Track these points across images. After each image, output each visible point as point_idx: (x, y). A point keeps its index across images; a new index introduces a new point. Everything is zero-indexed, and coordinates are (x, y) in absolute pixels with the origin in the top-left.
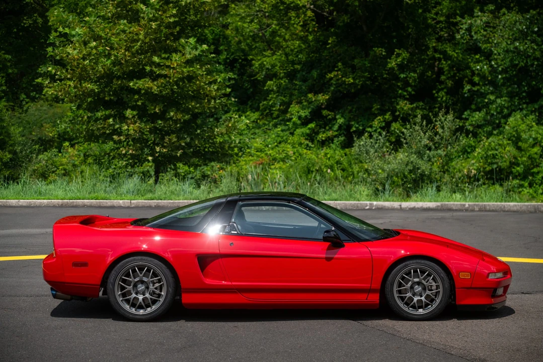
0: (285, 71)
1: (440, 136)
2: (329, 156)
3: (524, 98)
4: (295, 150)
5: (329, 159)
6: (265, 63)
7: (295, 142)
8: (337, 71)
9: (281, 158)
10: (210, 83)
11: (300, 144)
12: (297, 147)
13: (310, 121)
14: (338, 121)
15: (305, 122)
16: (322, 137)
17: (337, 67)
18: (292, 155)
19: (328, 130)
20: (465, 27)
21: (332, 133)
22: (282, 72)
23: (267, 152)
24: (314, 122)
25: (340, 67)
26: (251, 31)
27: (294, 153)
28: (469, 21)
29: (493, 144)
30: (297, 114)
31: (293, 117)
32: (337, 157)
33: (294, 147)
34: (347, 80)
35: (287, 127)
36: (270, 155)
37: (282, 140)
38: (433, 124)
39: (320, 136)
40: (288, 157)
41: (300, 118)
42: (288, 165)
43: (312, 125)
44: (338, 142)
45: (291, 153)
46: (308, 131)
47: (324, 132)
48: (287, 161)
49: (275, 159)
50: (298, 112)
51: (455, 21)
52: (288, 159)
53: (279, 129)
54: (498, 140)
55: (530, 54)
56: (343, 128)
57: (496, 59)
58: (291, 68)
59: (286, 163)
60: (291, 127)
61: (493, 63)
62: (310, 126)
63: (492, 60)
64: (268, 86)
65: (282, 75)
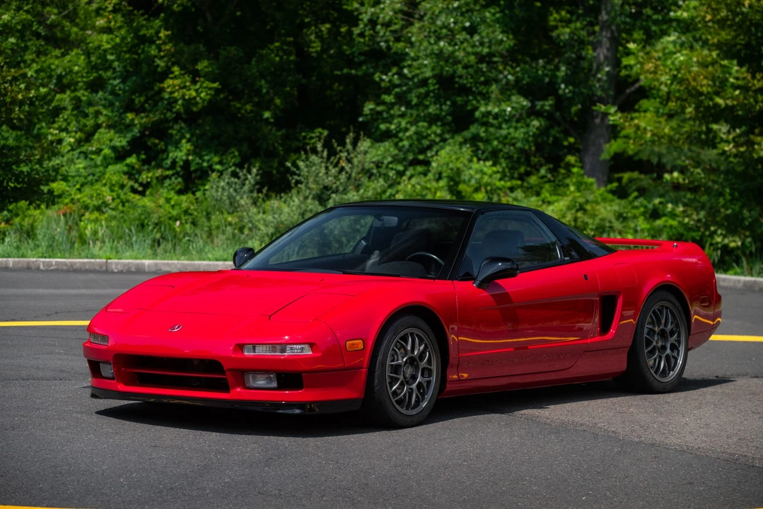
0: (85, 79)
1: (347, 173)
2: (172, 203)
3: (449, 124)
4: (114, 194)
5: (173, 206)
6: (53, 67)
7: (114, 182)
8: (172, 78)
9: (94, 206)
11: (122, 186)
12: (117, 191)
13: (129, 154)
14: (171, 155)
15: (120, 155)
16: (147, 177)
17: (172, 73)
18: (110, 201)
19: (153, 168)
20: (365, 18)
21: (162, 172)
22: (79, 79)
23: (73, 196)
24: (134, 155)
25: (177, 73)
26: (18, 23)
27: (113, 199)
30: (108, 143)
31: (104, 147)
33: (112, 191)
34: (187, 93)
35: (93, 163)
36: (78, 200)
37: (86, 181)
38: (338, 156)
39: (144, 176)
40: (106, 204)
41: (114, 148)
42: (106, 215)
43: (132, 160)
44: (170, 185)
45: (109, 198)
46: (125, 169)
47: (149, 171)
48: (104, 210)
49: (86, 208)
50: (111, 140)
51: (349, 8)
52: (105, 207)
53: (81, 166)
55: (460, 58)
56: (178, 165)
57: (410, 66)
58: (95, 75)
59: (103, 213)
60: (99, 163)
61: (406, 71)
62: (129, 161)
63: (404, 67)
64: (58, 101)
65: (80, 84)
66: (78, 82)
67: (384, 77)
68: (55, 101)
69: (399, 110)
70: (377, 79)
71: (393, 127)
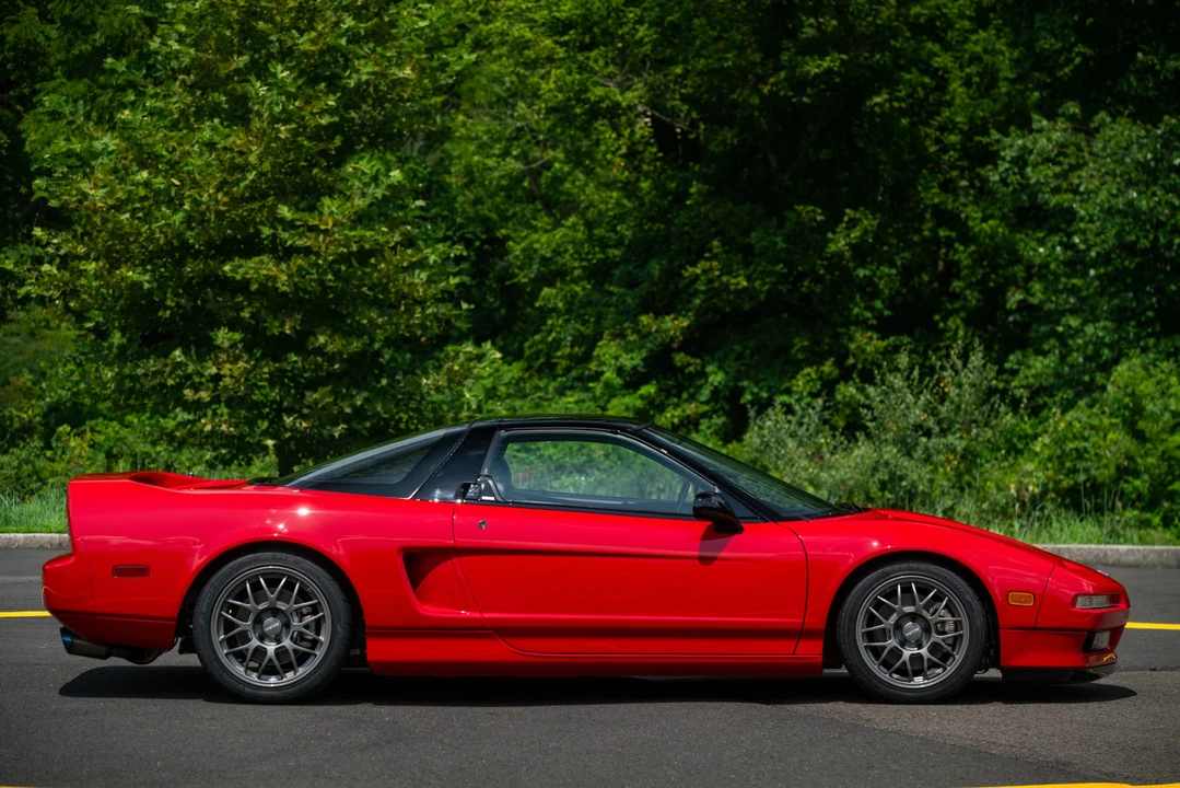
0: (585, 264)
1: (952, 402)
3: (1150, 322)
4: (609, 447)
6: (537, 245)
8: (710, 259)
10: (412, 267)
13: (644, 380)
14: (710, 379)
15: (632, 381)
16: (673, 416)
17: (710, 250)
18: (601, 458)
19: (685, 401)
20: (1009, 154)
21: (697, 407)
22: (576, 265)
24: (654, 382)
25: (715, 251)
26: (502, 177)
27: (607, 455)
28: (1020, 142)
29: (1077, 425)
30: (613, 362)
31: (605, 369)
34: (733, 281)
35: (590, 394)
38: (936, 376)
39: (668, 415)
40: (592, 463)
42: (592, 477)
43: (649, 389)
44: (709, 428)
45: (598, 454)
46: (639, 403)
47: (676, 406)
48: (589, 471)
49: (561, 468)
50: (616, 358)
51: (985, 140)
52: (592, 467)
54: (1089, 417)
55: (1163, 218)
56: (721, 395)
57: (1083, 231)
58: (602, 256)
59: (587, 475)
60: (599, 393)
61: (1076, 239)
62: (644, 390)
63: (1073, 233)
64: (544, 299)
65: (577, 273)
66: (575, 268)
67: (1040, 249)
68: (541, 298)
69: (1067, 301)
70: (1030, 252)
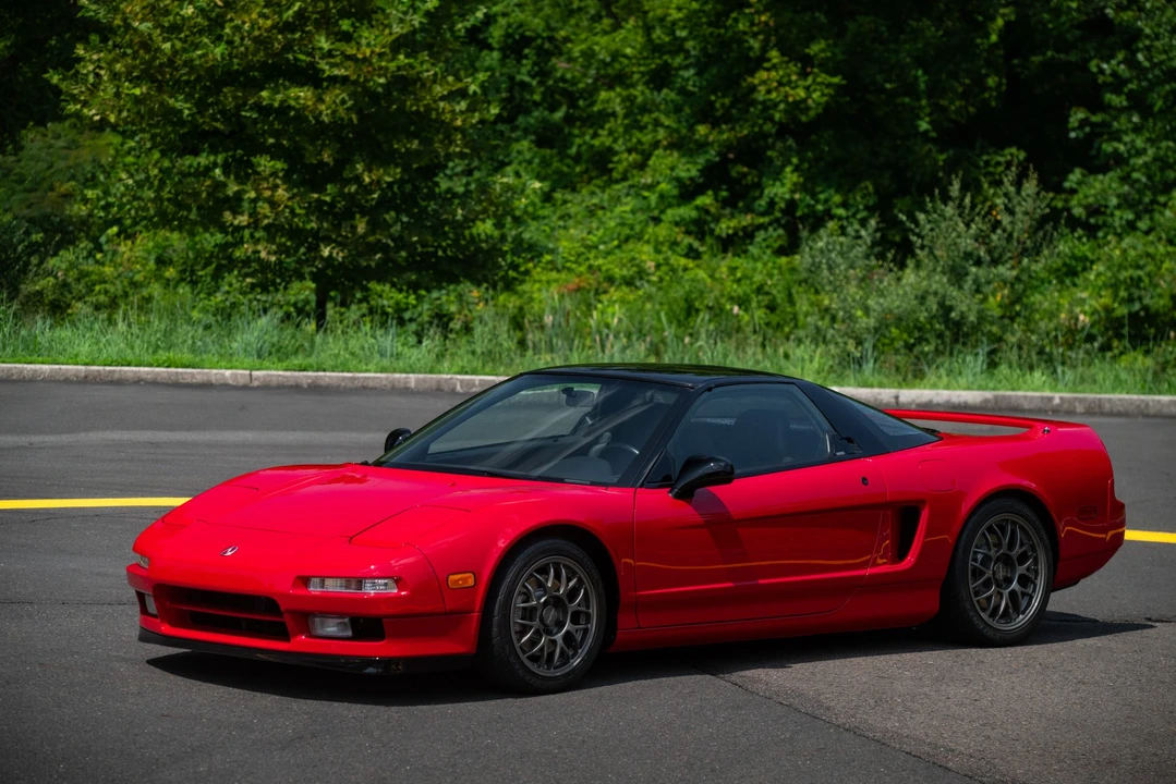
0: (642, 69)
1: (1004, 230)
2: (739, 275)
4: (660, 258)
5: (738, 281)
6: (597, 48)
7: (661, 239)
8: (768, 70)
9: (623, 277)
10: (452, 96)
11: (673, 245)
12: (666, 252)
13: (699, 190)
14: (766, 192)
15: (687, 192)
16: (728, 228)
17: (769, 60)
18: (652, 270)
19: (741, 212)
21: (752, 218)
22: (635, 69)
23: (592, 262)
24: (710, 192)
25: (775, 61)
27: (658, 266)
29: (1132, 253)
30: (669, 172)
31: (660, 179)
32: (758, 278)
33: (658, 251)
34: (792, 92)
35: (645, 203)
36: (599, 268)
37: (632, 233)
38: (988, 204)
39: (724, 226)
40: (642, 273)
41: (677, 181)
42: (641, 293)
43: (705, 200)
44: (764, 240)
45: (650, 265)
46: (694, 214)
47: (732, 216)
48: (638, 284)
49: (610, 280)
50: (672, 169)
52: (641, 279)
53: (628, 208)
54: (1145, 245)
56: (777, 207)
57: (1148, 48)
58: (658, 61)
59: (637, 288)
60: (653, 203)
61: (1140, 57)
62: (702, 200)
63: (1138, 50)
64: (603, 102)
65: (636, 76)
66: (633, 73)
67: (1105, 66)
68: (599, 102)
69: (1130, 121)
70: (1094, 69)
71: (1122, 148)
